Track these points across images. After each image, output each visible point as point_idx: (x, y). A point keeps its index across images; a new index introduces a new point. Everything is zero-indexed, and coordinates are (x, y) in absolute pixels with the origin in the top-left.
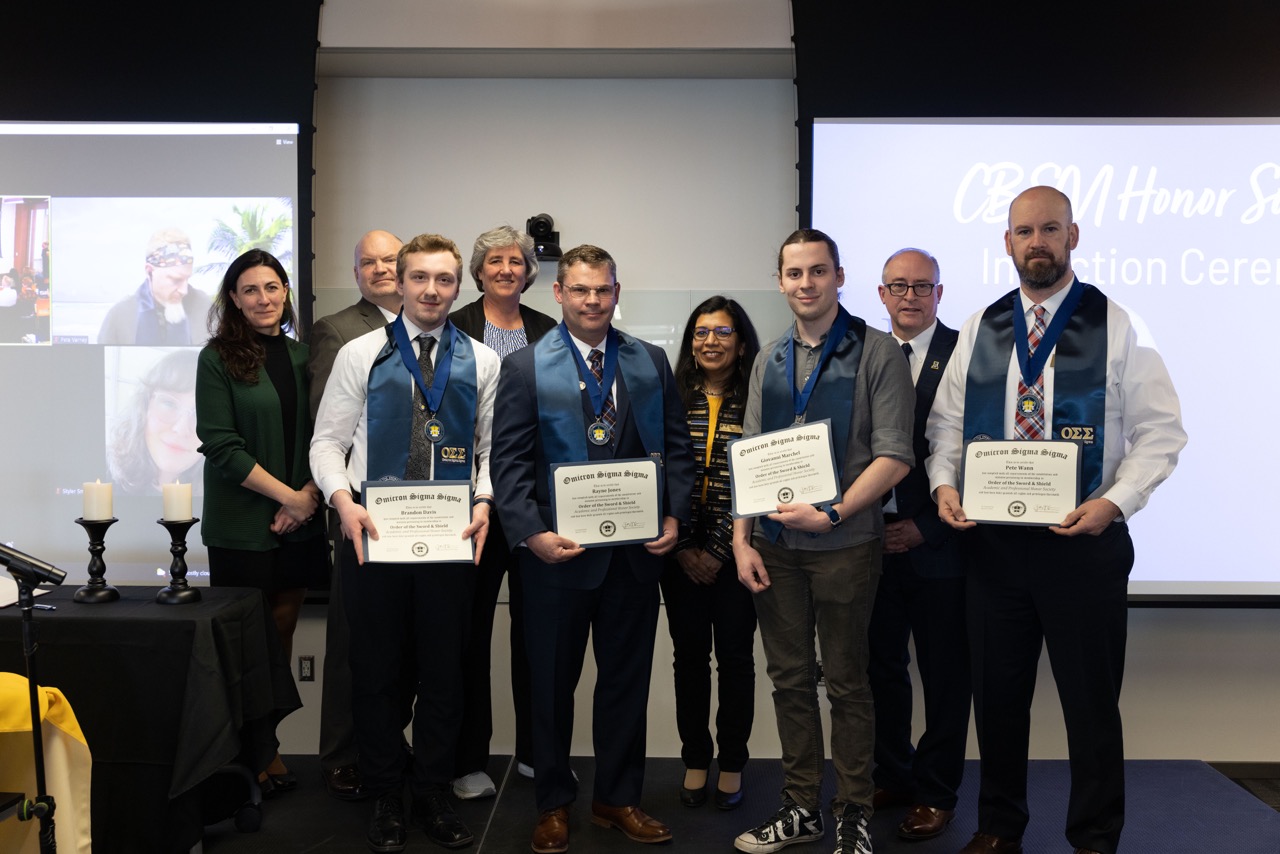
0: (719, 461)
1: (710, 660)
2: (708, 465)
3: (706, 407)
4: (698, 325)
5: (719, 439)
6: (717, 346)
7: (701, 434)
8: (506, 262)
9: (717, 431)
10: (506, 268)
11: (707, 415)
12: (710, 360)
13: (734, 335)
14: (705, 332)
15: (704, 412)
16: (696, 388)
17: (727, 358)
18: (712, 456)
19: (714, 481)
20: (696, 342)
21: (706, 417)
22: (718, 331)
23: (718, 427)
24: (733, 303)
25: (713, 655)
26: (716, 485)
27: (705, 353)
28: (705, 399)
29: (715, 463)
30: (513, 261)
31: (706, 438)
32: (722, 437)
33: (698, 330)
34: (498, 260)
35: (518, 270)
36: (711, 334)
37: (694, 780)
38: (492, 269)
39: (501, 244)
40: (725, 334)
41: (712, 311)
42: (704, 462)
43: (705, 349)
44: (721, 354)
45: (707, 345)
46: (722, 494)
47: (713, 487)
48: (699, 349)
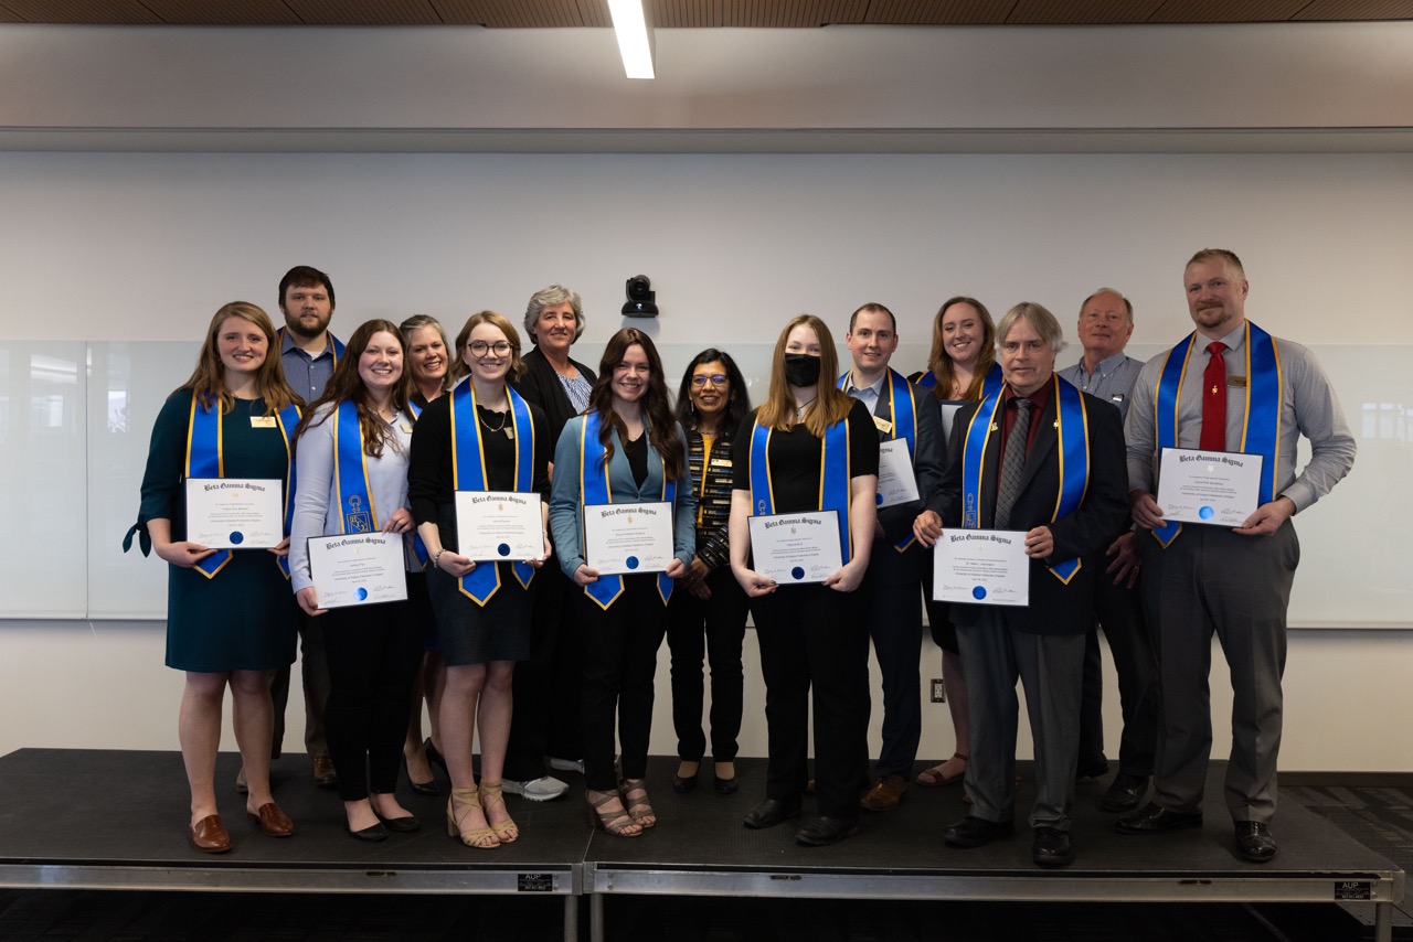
0: (711, 491)
1: (703, 665)
2: (702, 495)
3: (702, 445)
4: (696, 373)
5: (711, 473)
6: (713, 391)
7: (698, 468)
8: (560, 317)
9: (710, 466)
10: (561, 323)
11: (703, 452)
12: (707, 404)
13: (727, 381)
14: (702, 379)
15: (699, 449)
16: (693, 429)
17: (721, 403)
18: (706, 487)
19: (708, 509)
20: (696, 387)
21: (701, 454)
22: (713, 378)
23: (710, 462)
24: (726, 355)
25: (706, 661)
26: (710, 512)
27: (702, 398)
28: (701, 438)
29: (708, 493)
30: (566, 316)
31: (701, 471)
32: (714, 470)
33: (697, 378)
34: (552, 316)
35: (571, 324)
36: (708, 381)
37: (687, 770)
38: (548, 324)
39: (554, 302)
40: (721, 381)
41: (709, 361)
42: (699, 492)
43: (703, 394)
44: (717, 398)
45: (705, 391)
46: (716, 520)
47: (707, 515)
48: (698, 394)
